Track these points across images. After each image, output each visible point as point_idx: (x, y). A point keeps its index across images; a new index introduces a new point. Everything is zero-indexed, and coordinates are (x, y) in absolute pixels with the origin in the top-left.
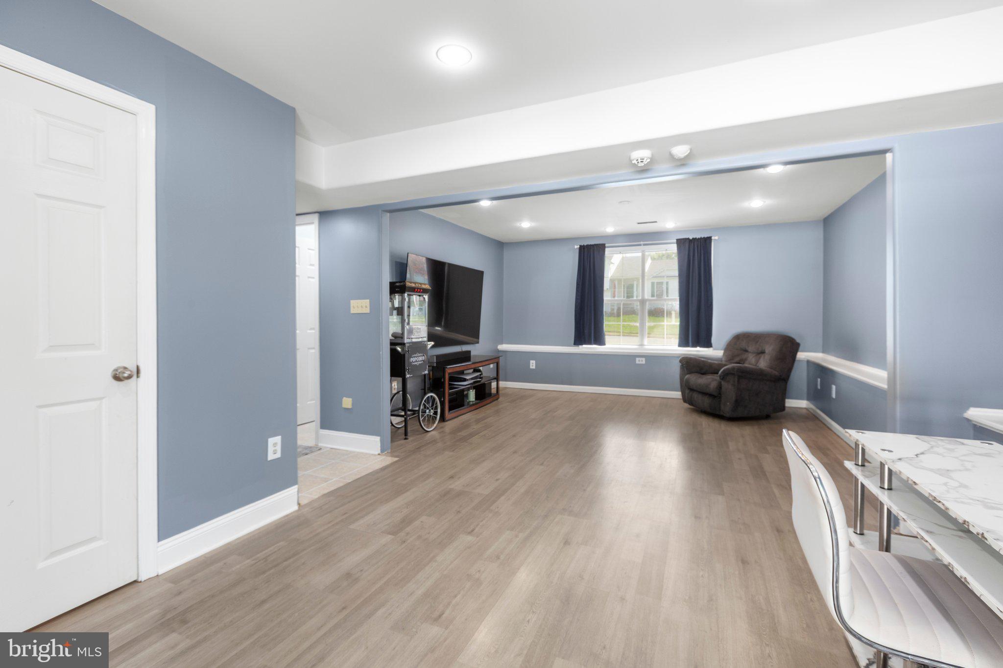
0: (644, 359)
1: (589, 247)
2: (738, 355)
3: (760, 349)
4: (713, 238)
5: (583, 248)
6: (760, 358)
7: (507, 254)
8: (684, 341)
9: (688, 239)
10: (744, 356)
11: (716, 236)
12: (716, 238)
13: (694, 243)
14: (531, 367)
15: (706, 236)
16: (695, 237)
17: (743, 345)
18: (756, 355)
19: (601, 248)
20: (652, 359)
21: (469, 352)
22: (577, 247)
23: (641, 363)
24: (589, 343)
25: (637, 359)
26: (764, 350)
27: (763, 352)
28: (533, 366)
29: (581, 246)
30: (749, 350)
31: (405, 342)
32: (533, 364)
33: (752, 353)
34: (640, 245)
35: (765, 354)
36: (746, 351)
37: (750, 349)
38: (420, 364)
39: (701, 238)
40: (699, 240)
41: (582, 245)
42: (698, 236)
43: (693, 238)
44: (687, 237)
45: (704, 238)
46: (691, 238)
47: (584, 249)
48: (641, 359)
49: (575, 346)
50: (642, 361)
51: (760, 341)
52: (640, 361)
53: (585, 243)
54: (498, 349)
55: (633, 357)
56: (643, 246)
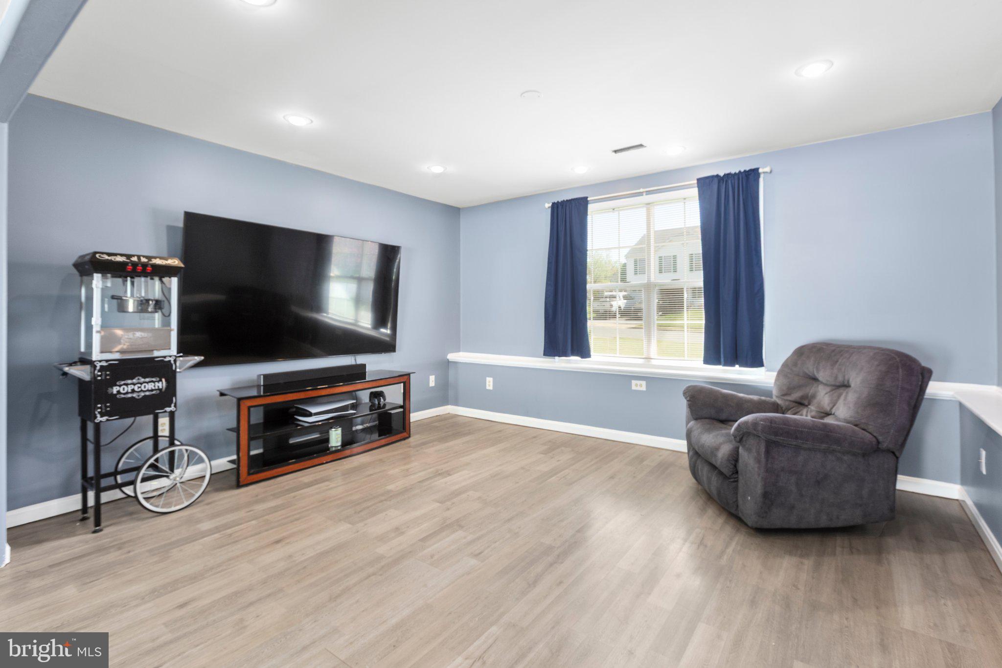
0: (644, 383)
1: (563, 203)
2: (799, 387)
3: (840, 379)
4: (761, 170)
5: (556, 206)
6: (839, 397)
7: (466, 224)
8: (713, 355)
9: (717, 176)
10: (811, 391)
11: (766, 167)
12: (767, 169)
13: (726, 181)
14: (488, 388)
15: (747, 169)
17: (810, 367)
18: (832, 390)
19: (581, 205)
20: (657, 382)
21: (363, 366)
22: (548, 205)
23: (639, 388)
24: (565, 354)
25: (634, 382)
26: (848, 381)
27: (846, 386)
28: (489, 386)
29: (553, 204)
30: (820, 379)
31: (94, 359)
32: (490, 383)
33: (826, 385)
34: (641, 194)
35: (850, 389)
36: (815, 379)
37: (822, 375)
38: (145, 396)
39: (740, 172)
40: (736, 177)
41: (556, 202)
42: (734, 170)
43: (725, 175)
44: (715, 174)
45: (745, 171)
46: (722, 174)
47: (558, 208)
48: (639, 382)
49: (544, 356)
50: (641, 386)
51: (840, 361)
52: (639, 386)
53: (560, 199)
54: (448, 359)
55: (627, 378)
56: (646, 195)
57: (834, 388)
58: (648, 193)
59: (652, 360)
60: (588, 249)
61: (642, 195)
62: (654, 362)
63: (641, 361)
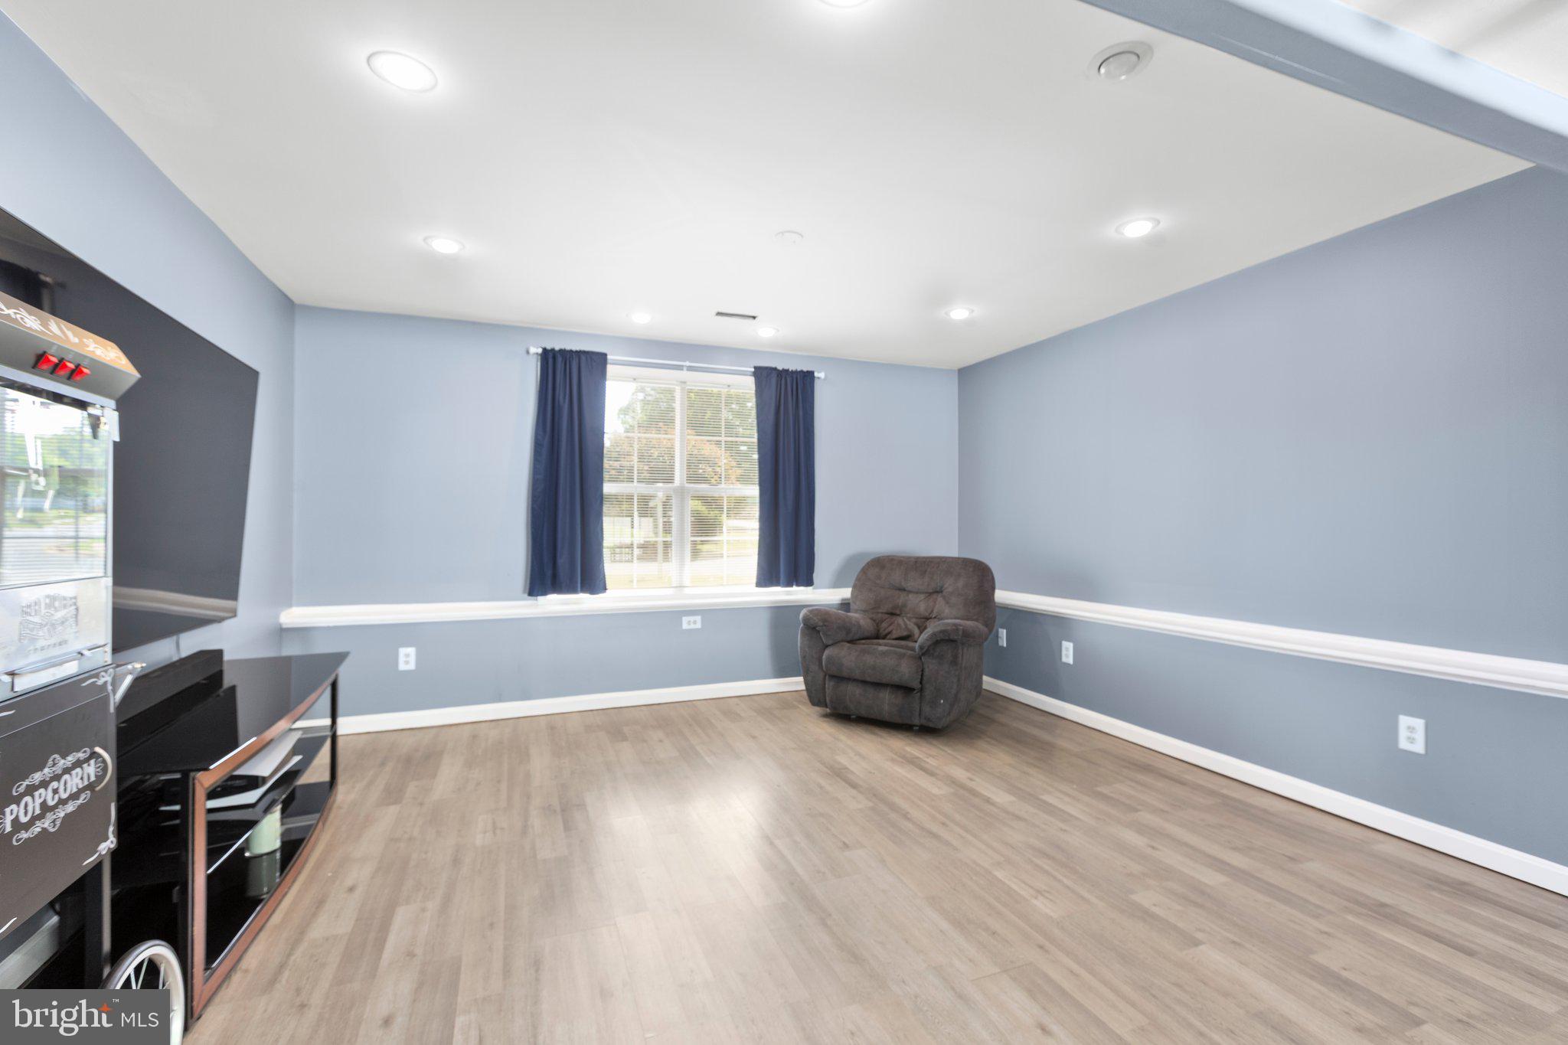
0: (698, 618)
1: (565, 354)
2: (887, 599)
3: (933, 586)
4: (816, 375)
5: (551, 355)
6: (934, 602)
8: (769, 575)
9: (776, 369)
10: (900, 600)
11: (821, 372)
12: (822, 375)
13: (785, 378)
14: (403, 667)
15: (805, 370)
16: (786, 368)
17: (895, 577)
18: (926, 597)
19: (597, 362)
20: (714, 615)
21: (219, 652)
22: (536, 350)
23: (692, 626)
24: (572, 589)
25: (685, 619)
26: (941, 587)
27: (938, 591)
28: (407, 663)
29: (545, 350)
30: (909, 588)
32: (407, 658)
33: (916, 593)
34: (679, 368)
35: (946, 594)
36: (903, 590)
37: (911, 585)
39: (795, 370)
40: (792, 376)
41: (547, 348)
42: (791, 367)
43: (784, 370)
44: (774, 366)
45: (801, 372)
46: (780, 368)
47: (554, 358)
48: (692, 618)
49: (530, 597)
50: (695, 622)
51: (929, 570)
52: (690, 623)
53: (558, 345)
54: (280, 625)
55: (675, 615)
56: (688, 370)
57: (927, 595)
58: (690, 369)
59: (685, 589)
60: (605, 431)
61: (682, 370)
62: (687, 591)
63: (671, 591)
